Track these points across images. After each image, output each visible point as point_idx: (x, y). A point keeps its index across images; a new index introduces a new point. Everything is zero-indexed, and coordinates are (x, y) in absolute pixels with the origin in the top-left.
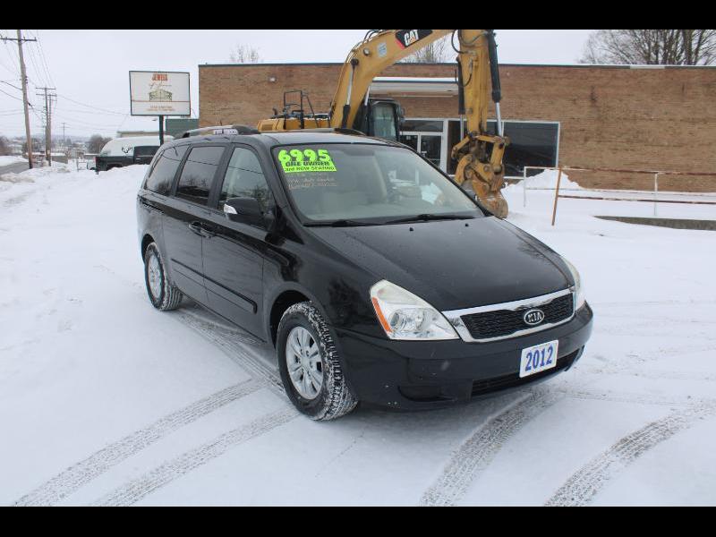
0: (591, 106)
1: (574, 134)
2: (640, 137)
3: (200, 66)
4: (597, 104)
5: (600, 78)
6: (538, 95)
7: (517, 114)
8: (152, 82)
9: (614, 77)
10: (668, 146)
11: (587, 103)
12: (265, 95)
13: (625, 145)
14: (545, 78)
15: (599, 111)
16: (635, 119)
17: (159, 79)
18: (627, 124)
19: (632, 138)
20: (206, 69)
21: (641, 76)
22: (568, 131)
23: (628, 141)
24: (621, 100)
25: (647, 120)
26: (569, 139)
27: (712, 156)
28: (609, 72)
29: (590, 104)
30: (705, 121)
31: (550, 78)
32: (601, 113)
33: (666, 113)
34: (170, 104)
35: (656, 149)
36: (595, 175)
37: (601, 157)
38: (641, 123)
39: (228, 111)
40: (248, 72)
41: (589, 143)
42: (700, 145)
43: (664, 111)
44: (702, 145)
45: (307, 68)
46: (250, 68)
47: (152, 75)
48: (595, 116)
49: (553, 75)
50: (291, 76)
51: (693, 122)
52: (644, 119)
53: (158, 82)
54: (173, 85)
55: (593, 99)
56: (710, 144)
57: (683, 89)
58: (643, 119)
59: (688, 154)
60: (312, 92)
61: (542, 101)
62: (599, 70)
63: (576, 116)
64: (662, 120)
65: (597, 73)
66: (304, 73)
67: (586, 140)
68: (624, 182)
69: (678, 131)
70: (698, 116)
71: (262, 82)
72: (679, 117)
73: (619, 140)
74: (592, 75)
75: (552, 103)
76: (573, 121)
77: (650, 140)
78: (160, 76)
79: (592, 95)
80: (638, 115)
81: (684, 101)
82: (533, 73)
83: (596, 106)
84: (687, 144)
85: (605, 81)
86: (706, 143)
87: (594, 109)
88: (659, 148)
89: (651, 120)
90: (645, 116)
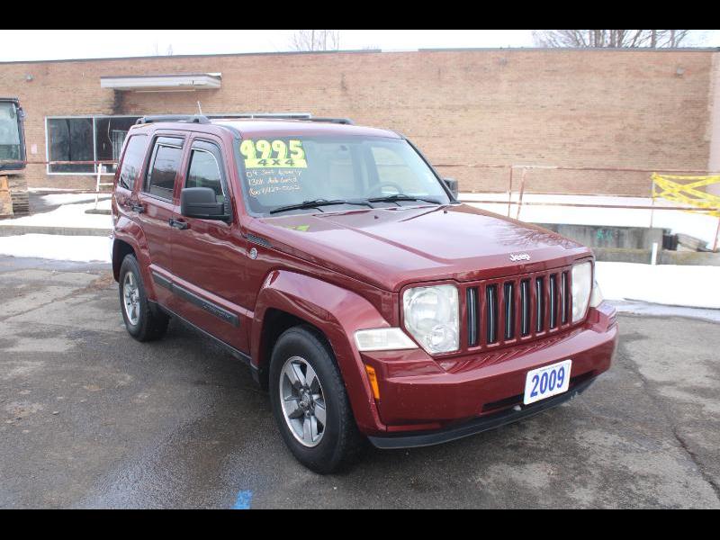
0: (342, 95)
4: (349, 92)
5: (352, 63)
6: (286, 85)
7: (266, 106)
9: (365, 62)
10: (428, 137)
11: (337, 92)
12: (23, 94)
14: (292, 66)
15: (351, 99)
16: (389, 107)
18: (382, 113)
21: (394, 60)
24: (373, 87)
25: (403, 108)
27: (476, 147)
28: (361, 57)
29: (340, 93)
30: (465, 108)
31: (298, 66)
32: (353, 102)
33: (423, 100)
38: (396, 112)
40: (7, 69)
42: (462, 135)
43: (420, 98)
44: (465, 135)
46: (8, 65)
48: (347, 105)
49: (302, 63)
50: (47, 74)
51: (453, 109)
55: (344, 87)
56: (473, 134)
57: (439, 72)
58: (398, 107)
59: (450, 146)
60: (68, 91)
61: (291, 91)
62: (348, 56)
63: (326, 106)
64: (420, 108)
65: (347, 58)
66: (59, 70)
69: (437, 120)
70: (457, 103)
71: (21, 80)
72: (438, 104)
74: (341, 61)
75: (301, 93)
76: (323, 112)
79: (342, 82)
80: (393, 103)
81: (441, 87)
82: (279, 62)
83: (347, 95)
84: (448, 135)
85: (356, 67)
86: (469, 132)
87: (345, 98)
88: (418, 139)
89: (407, 108)
90: (400, 104)
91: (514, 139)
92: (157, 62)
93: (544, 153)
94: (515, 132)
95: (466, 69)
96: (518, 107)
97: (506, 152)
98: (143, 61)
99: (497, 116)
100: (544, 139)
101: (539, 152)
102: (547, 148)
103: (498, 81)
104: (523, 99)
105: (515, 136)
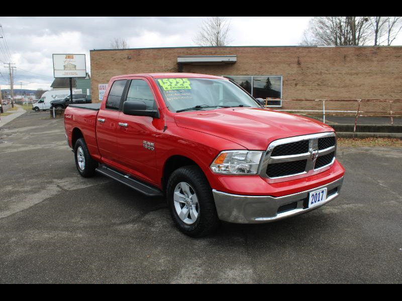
0: (298, 67)
1: (289, 82)
2: (324, 83)
3: (91, 51)
5: (302, 52)
6: (270, 62)
7: (260, 72)
8: (65, 60)
9: (309, 52)
10: (339, 87)
11: (295, 66)
12: (125, 65)
13: (317, 87)
14: (273, 53)
15: (302, 69)
16: (321, 73)
17: (69, 58)
18: (317, 76)
19: (320, 83)
20: (94, 52)
21: (323, 51)
22: (287, 81)
23: (318, 85)
24: (313, 64)
26: (287, 84)
28: (307, 49)
29: (297, 66)
30: (357, 74)
31: (276, 53)
32: (303, 71)
33: (337, 70)
34: (75, 71)
35: (333, 89)
36: (301, 103)
37: (304, 94)
38: (324, 76)
39: (106, 75)
40: (116, 53)
41: (298, 86)
42: (355, 86)
43: (336, 69)
44: (357, 86)
45: (148, 50)
46: (117, 51)
47: (65, 56)
48: (300, 72)
49: (277, 51)
50: (139, 55)
51: (351, 74)
52: (326, 73)
53: (68, 60)
54: (76, 61)
55: (299, 63)
56: (360, 86)
57: (345, 57)
59: (349, 91)
60: (151, 63)
61: (273, 65)
63: (290, 72)
64: (335, 73)
65: (300, 50)
66: (146, 53)
67: (296, 85)
68: (317, 107)
69: (344, 79)
70: (353, 71)
72: (344, 72)
73: (314, 84)
74: (298, 51)
75: (277, 66)
76: (289, 75)
77: (330, 84)
78: (69, 56)
79: (298, 61)
80: (323, 71)
81: (346, 64)
82: (267, 50)
83: (300, 67)
84: (348, 86)
85: (305, 54)
86: (358, 85)
87: (300, 69)
88: (334, 88)
89: (329, 74)
90: (326, 72)
91: (379, 88)
92: (201, 50)
93: (393, 94)
94: (380, 85)
95: (358, 55)
96: (381, 73)
97: (375, 94)
98: (193, 49)
99: (371, 77)
100: (393, 88)
101: (390, 94)
102: (394, 92)
103: (372, 61)
104: (384, 70)
105: (380, 86)
